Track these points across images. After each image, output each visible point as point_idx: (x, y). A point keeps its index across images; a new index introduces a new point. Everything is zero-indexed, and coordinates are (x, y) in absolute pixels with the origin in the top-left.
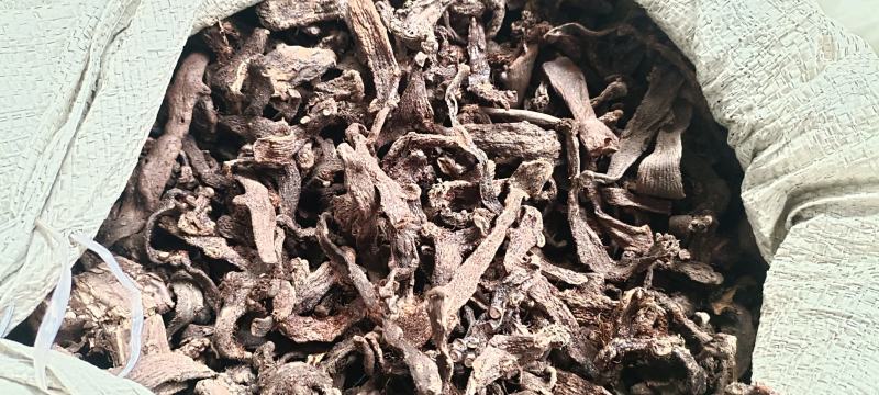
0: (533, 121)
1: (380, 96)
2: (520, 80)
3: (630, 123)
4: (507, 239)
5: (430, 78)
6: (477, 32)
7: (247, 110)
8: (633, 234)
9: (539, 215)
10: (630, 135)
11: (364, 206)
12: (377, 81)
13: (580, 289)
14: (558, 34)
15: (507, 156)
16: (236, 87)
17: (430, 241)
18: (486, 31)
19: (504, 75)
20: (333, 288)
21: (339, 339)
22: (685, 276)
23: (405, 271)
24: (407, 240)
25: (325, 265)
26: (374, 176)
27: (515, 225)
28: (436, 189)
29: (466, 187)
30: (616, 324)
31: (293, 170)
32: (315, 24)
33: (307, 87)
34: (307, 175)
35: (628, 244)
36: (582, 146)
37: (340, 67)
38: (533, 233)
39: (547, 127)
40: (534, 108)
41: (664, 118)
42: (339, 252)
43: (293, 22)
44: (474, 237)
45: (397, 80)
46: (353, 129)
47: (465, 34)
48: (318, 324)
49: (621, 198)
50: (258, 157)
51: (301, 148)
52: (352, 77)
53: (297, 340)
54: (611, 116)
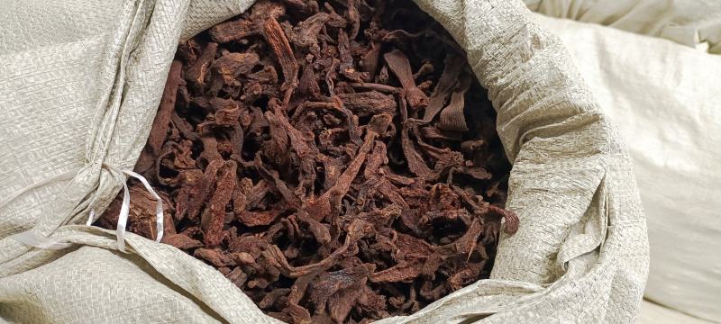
0: (379, 90)
1: (287, 81)
2: (371, 65)
3: (436, 89)
4: (366, 160)
5: (317, 67)
6: (343, 36)
7: (208, 93)
8: (440, 153)
9: (384, 145)
10: (436, 96)
11: (283, 146)
12: (285, 72)
13: (410, 186)
14: (391, 37)
15: (364, 112)
16: (200, 80)
17: (321, 164)
18: (349, 36)
19: (361, 62)
20: (268, 195)
21: (273, 223)
22: (470, 176)
23: (308, 182)
24: (309, 164)
25: (261, 181)
26: (286, 128)
27: (371, 152)
28: (323, 134)
29: (341, 132)
30: (429, 204)
31: (238, 127)
32: (245, 37)
33: (243, 77)
34: (247, 130)
35: (438, 160)
36: (408, 104)
37: (262, 64)
38: (381, 156)
39: (387, 93)
40: (380, 82)
41: (455, 84)
42: (269, 173)
43: (231, 37)
44: (348, 160)
45: (297, 71)
46: (272, 102)
47: (336, 39)
48: (260, 215)
49: (432, 133)
50: (218, 122)
51: (242, 114)
52: (270, 70)
53: (249, 225)
54: (425, 85)
